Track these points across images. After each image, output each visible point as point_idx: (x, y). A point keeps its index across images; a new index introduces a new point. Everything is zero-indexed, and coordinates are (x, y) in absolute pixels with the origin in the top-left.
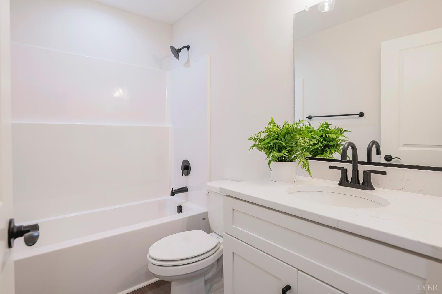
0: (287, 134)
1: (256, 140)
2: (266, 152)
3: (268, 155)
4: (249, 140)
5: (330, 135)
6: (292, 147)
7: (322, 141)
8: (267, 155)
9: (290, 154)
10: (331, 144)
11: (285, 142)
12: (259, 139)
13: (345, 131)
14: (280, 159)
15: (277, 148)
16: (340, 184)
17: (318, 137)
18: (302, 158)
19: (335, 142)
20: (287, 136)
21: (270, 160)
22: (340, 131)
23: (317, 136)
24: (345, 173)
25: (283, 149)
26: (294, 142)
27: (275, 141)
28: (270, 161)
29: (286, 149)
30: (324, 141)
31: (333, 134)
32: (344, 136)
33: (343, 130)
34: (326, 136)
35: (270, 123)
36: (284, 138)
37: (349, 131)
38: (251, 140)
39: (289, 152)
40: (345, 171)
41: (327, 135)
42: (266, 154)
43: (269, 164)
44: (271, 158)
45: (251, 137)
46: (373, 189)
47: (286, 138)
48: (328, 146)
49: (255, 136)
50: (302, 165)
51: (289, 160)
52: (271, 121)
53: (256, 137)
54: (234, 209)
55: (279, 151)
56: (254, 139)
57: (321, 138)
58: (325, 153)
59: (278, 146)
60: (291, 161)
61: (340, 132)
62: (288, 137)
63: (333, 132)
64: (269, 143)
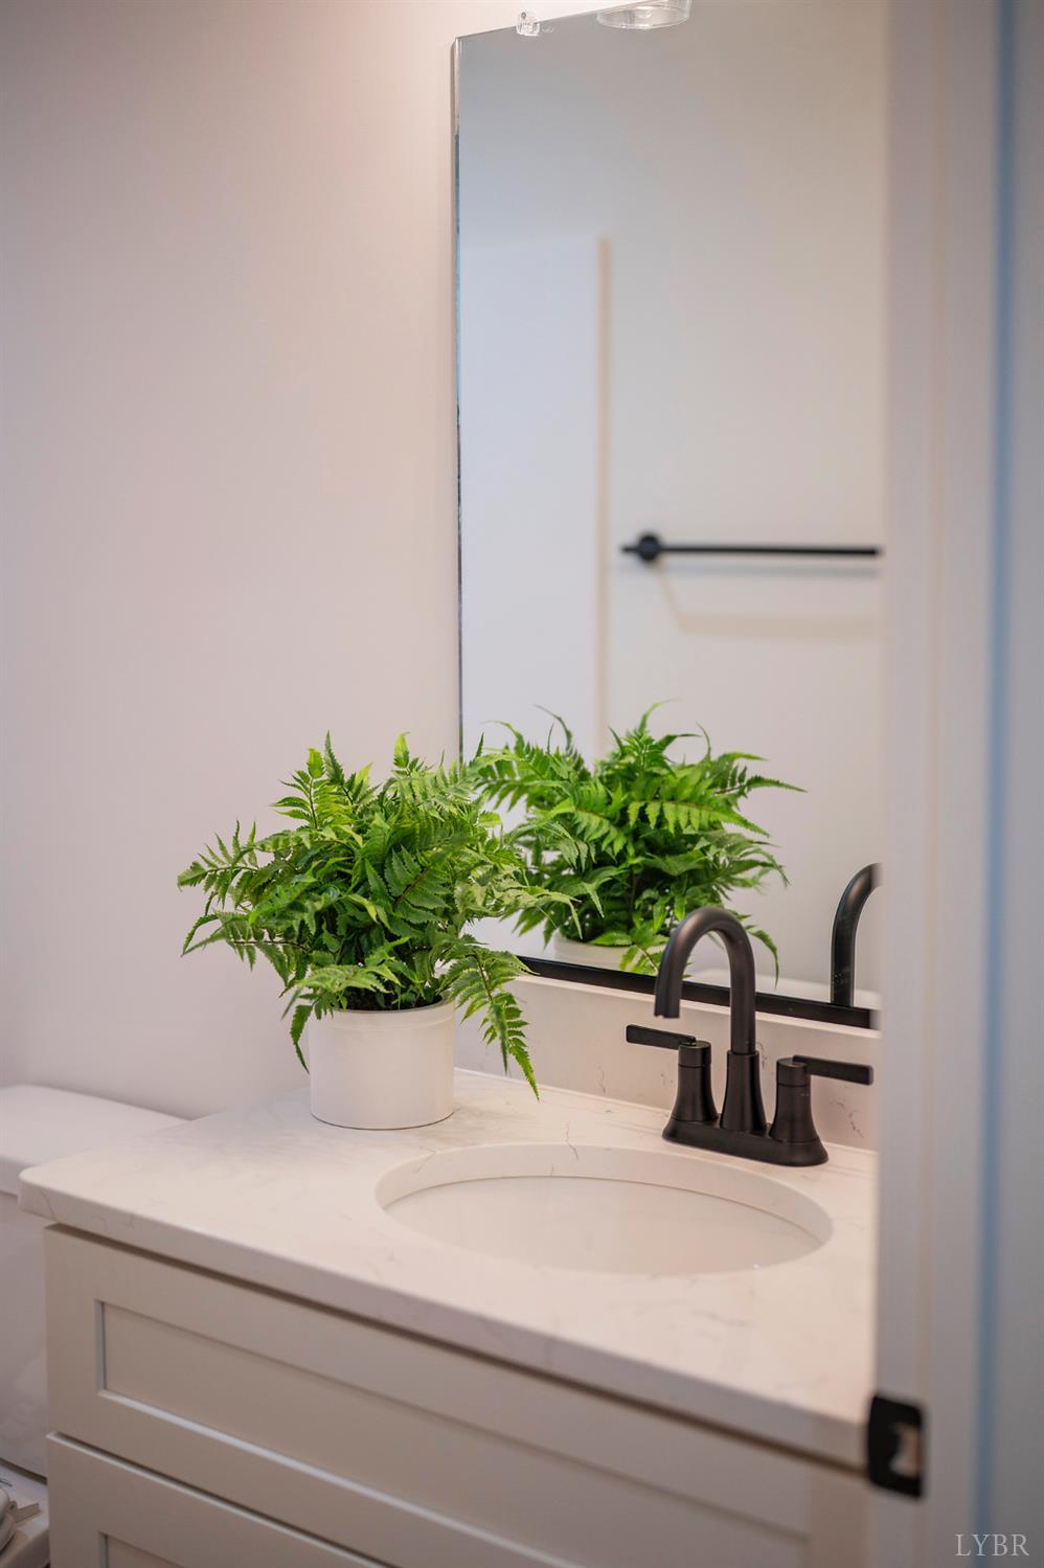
0: (398, 850)
1: (221, 881)
2: (281, 960)
3: (292, 976)
4: (182, 883)
5: (669, 808)
6: (422, 927)
7: (624, 851)
8: (285, 979)
9: (411, 965)
10: (674, 865)
11: (384, 895)
12: (239, 875)
13: (757, 781)
14: (360, 1000)
15: (342, 931)
16: (674, 1134)
17: (598, 830)
18: (480, 988)
19: (692, 859)
20: (394, 863)
21: (300, 1008)
22: (734, 776)
23: (595, 820)
24: (698, 1071)
25: (374, 935)
26: (433, 901)
27: (333, 894)
28: (302, 1015)
29: (392, 938)
30: (631, 851)
31: (686, 801)
32: (745, 823)
33: (748, 777)
34: (643, 816)
35: (303, 780)
36: (382, 876)
37: (777, 783)
38: (193, 881)
39: (403, 953)
40: (699, 1063)
41: (652, 812)
42: (283, 972)
43: (296, 1032)
44: (306, 997)
45: (196, 866)
46: (816, 1157)
47: (392, 871)
48: (655, 879)
49: (219, 854)
50: (486, 1020)
51: (413, 998)
52: (311, 767)
53: (223, 864)
54: (103, 1304)
55: (354, 952)
56: (213, 878)
57: (614, 832)
58: (637, 920)
59: (350, 921)
60: (421, 1003)
61: (733, 783)
62: (401, 869)
63: (687, 793)
64: (296, 906)
